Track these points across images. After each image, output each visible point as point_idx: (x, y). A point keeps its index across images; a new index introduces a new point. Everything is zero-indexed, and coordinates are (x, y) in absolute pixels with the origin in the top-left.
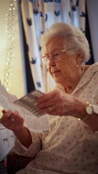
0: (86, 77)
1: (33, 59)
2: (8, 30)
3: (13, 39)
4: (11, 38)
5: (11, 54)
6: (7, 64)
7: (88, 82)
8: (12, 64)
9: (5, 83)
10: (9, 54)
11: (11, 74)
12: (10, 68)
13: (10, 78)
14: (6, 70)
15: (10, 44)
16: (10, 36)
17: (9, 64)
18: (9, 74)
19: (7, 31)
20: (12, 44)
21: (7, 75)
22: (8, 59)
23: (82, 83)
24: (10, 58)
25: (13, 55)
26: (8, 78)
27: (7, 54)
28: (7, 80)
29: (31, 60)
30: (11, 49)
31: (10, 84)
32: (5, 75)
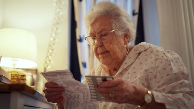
0: (130, 58)
1: (80, 37)
2: (57, 3)
3: (61, 13)
4: (59, 12)
5: (57, 29)
6: (52, 39)
7: (132, 63)
8: (57, 40)
9: (48, 59)
10: (55, 29)
11: (55, 51)
12: (54, 44)
13: (53, 55)
14: (50, 46)
15: (57, 18)
16: (58, 10)
17: (54, 39)
18: (52, 50)
19: (55, 5)
20: (59, 19)
21: (50, 51)
22: (54, 35)
23: (126, 64)
24: (56, 34)
25: (59, 31)
26: (51, 55)
27: (53, 29)
28: (50, 57)
29: (78, 37)
30: (58, 24)
31: (52, 62)
32: (48, 51)
